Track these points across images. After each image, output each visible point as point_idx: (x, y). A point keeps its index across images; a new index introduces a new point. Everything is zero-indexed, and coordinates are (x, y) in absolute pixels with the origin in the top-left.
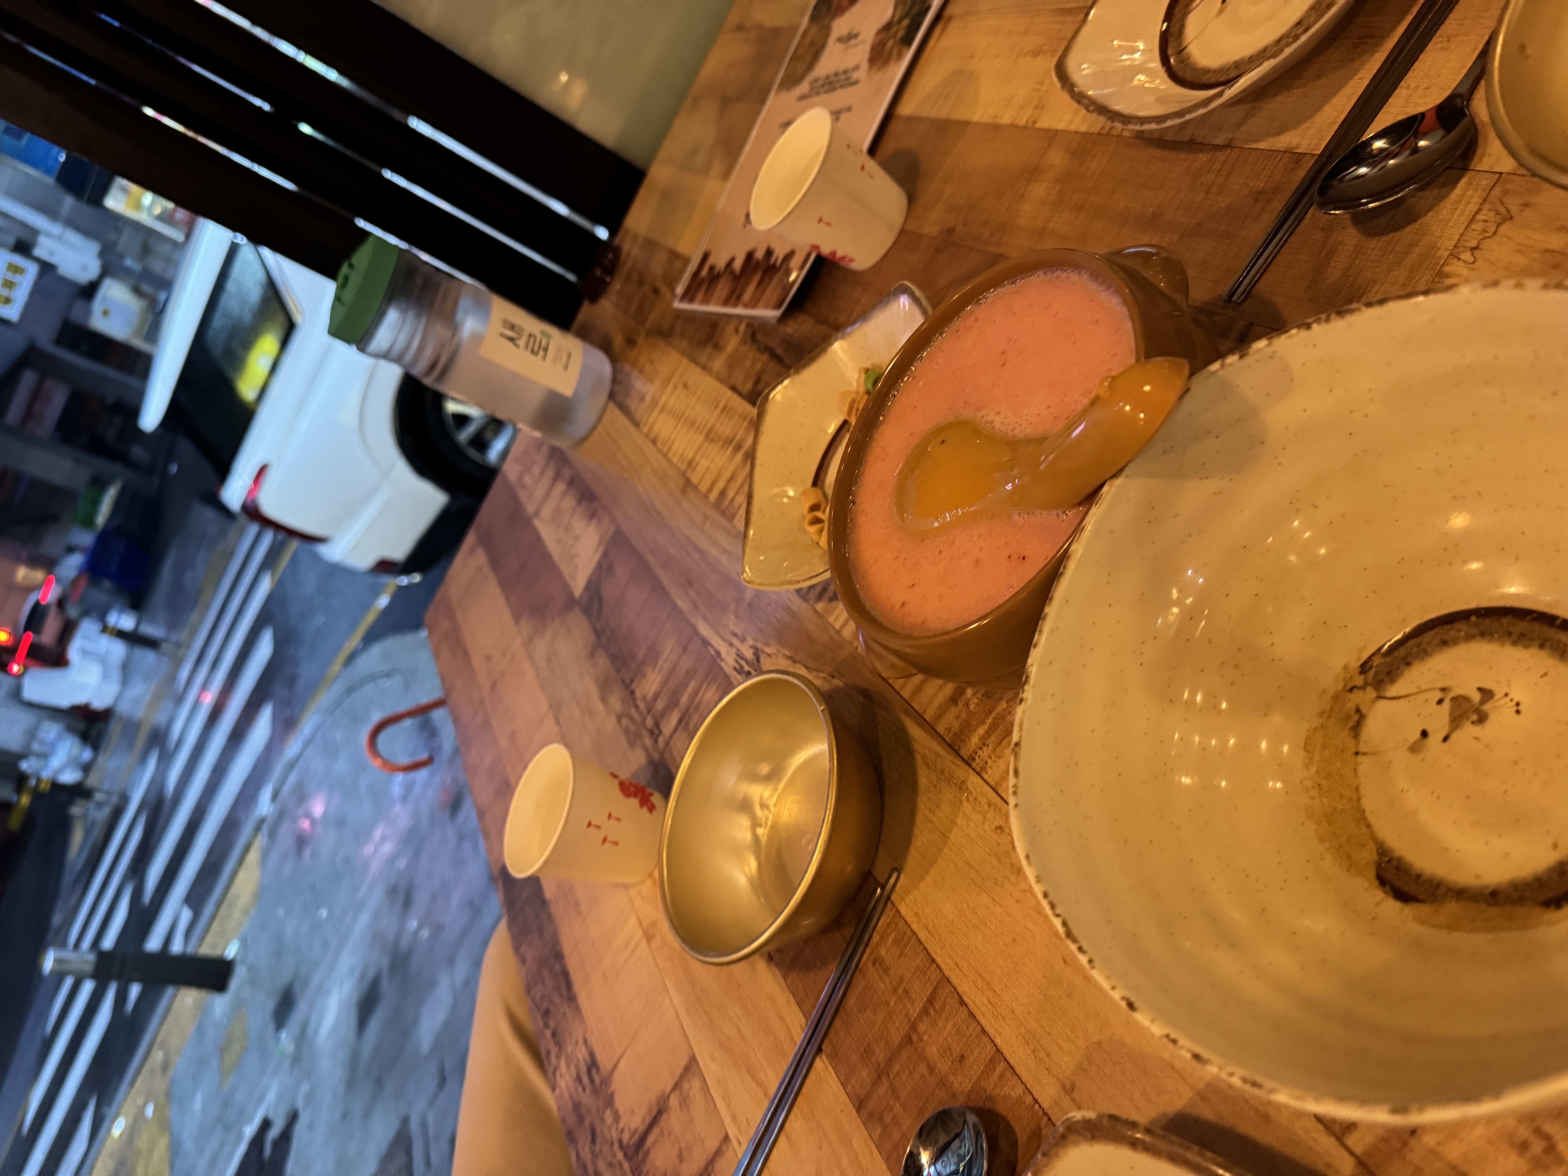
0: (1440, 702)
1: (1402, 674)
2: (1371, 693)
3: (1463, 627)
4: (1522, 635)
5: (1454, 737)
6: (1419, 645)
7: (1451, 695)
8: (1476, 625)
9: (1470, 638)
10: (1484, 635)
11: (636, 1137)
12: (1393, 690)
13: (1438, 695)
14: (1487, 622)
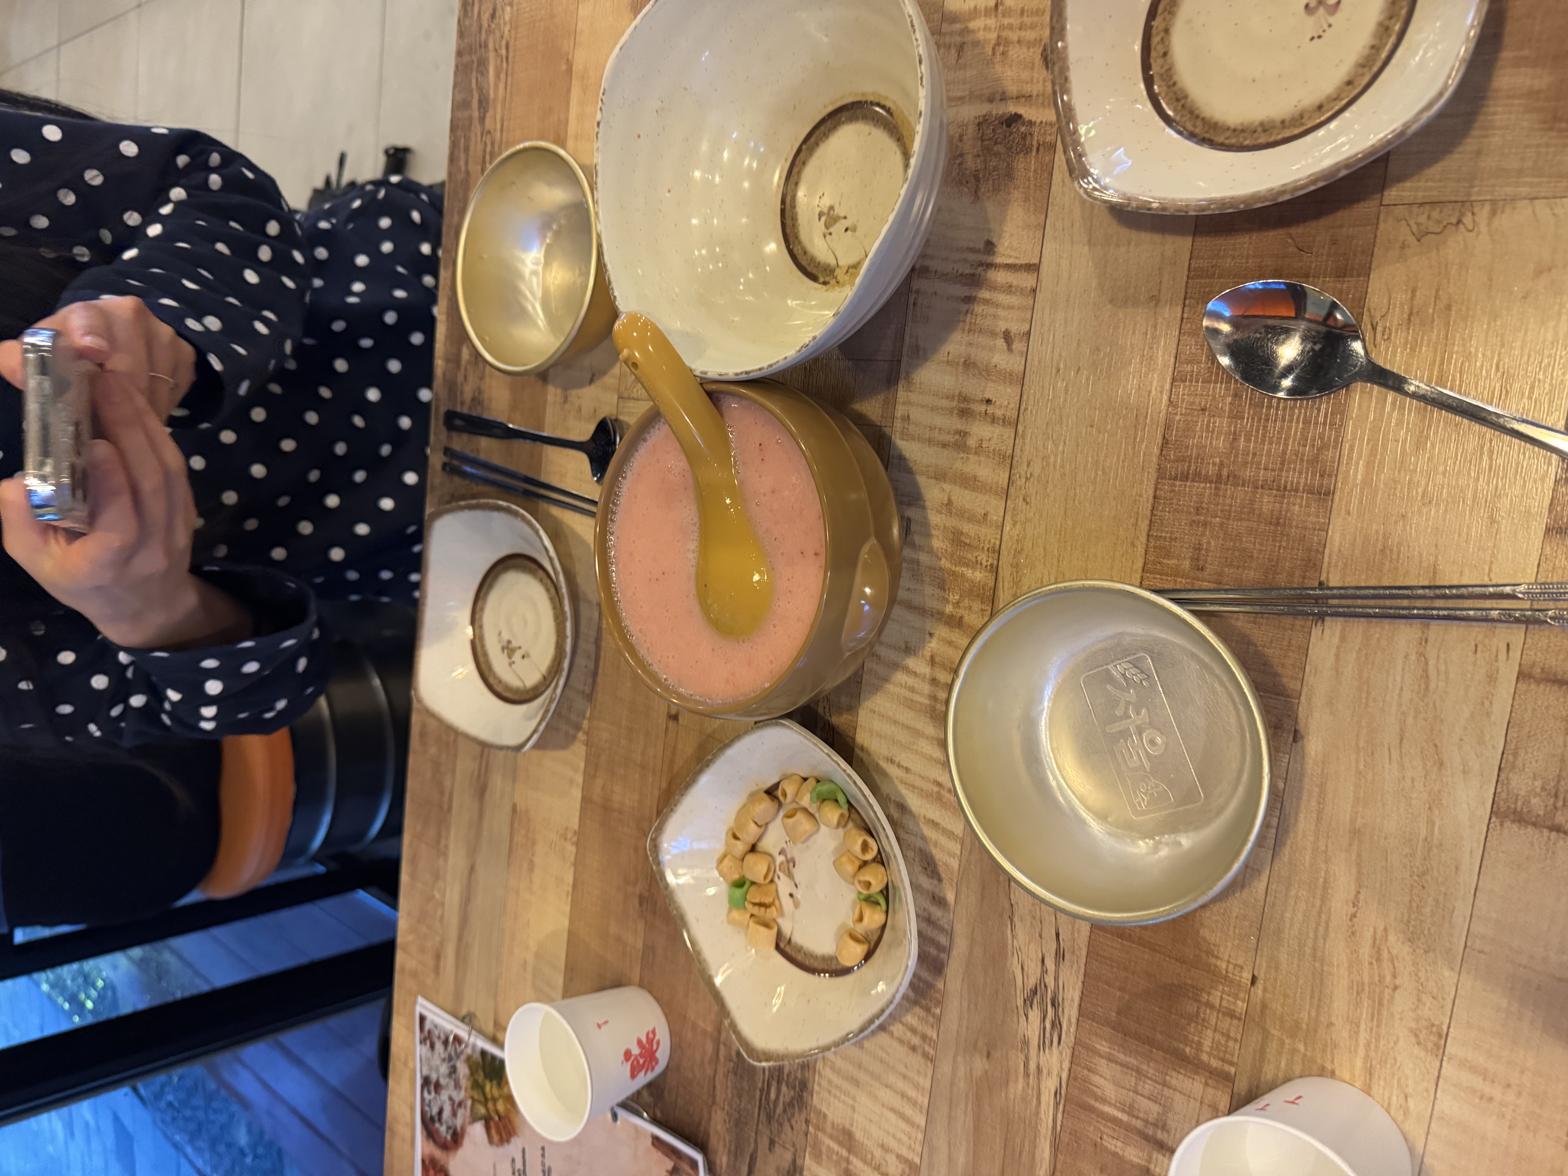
0: (830, 234)
1: (824, 264)
2: (838, 272)
3: (797, 250)
4: (792, 219)
5: (842, 215)
6: (809, 264)
7: (826, 231)
8: (793, 243)
9: (800, 242)
10: (797, 237)
12: (833, 262)
13: (828, 237)
14: (791, 239)
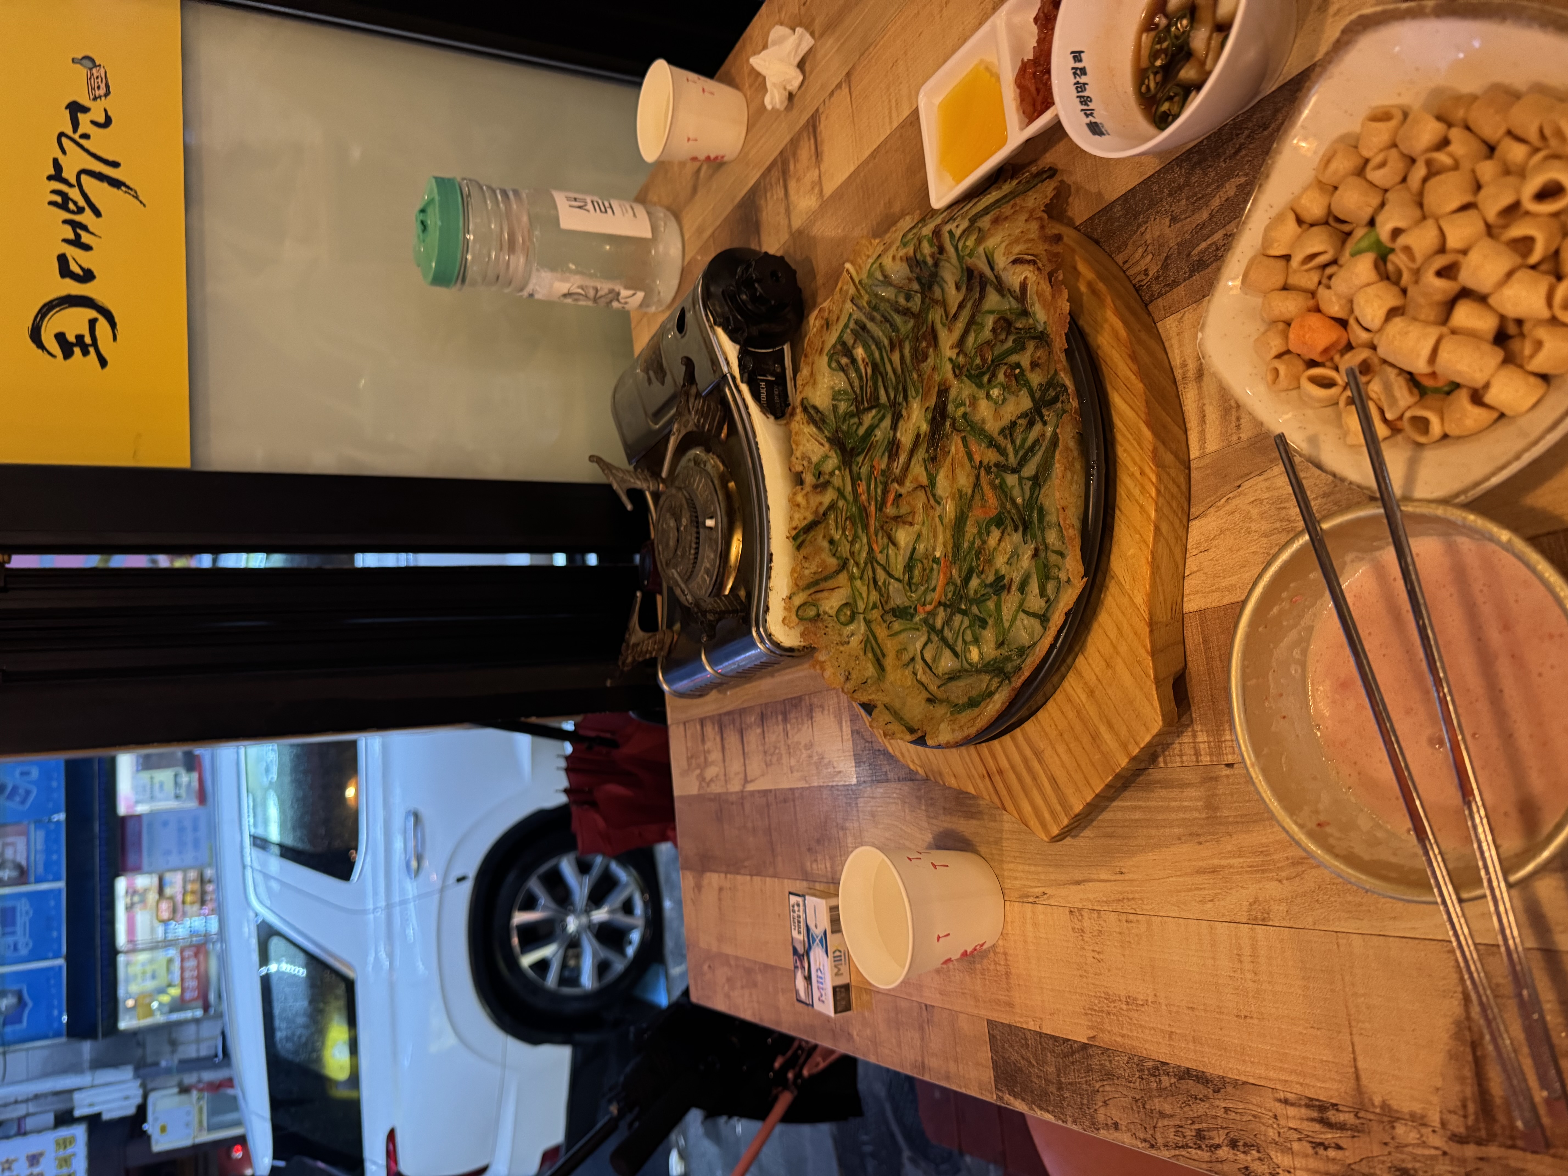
11: (1471, 1107)
